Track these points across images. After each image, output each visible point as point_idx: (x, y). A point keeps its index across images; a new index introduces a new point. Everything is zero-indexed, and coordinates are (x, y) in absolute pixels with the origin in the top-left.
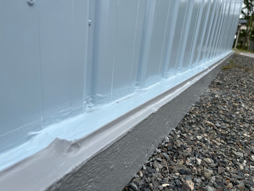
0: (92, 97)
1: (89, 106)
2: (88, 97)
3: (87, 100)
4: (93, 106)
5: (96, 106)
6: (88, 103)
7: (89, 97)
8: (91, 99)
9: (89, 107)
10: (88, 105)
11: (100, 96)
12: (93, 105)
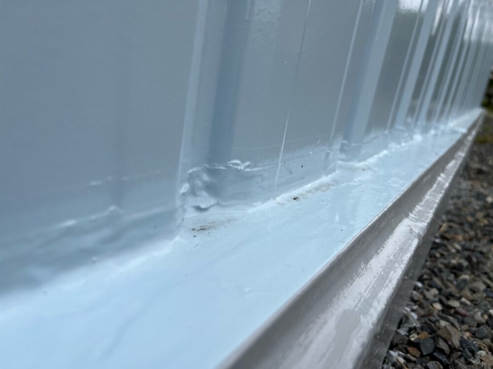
0: (211, 172)
1: (197, 204)
2: (195, 169)
3: (191, 178)
4: (211, 206)
5: (224, 206)
6: (193, 192)
7: (200, 168)
8: (206, 177)
9: (199, 209)
10: (192, 201)
11: (242, 167)
12: (212, 201)
